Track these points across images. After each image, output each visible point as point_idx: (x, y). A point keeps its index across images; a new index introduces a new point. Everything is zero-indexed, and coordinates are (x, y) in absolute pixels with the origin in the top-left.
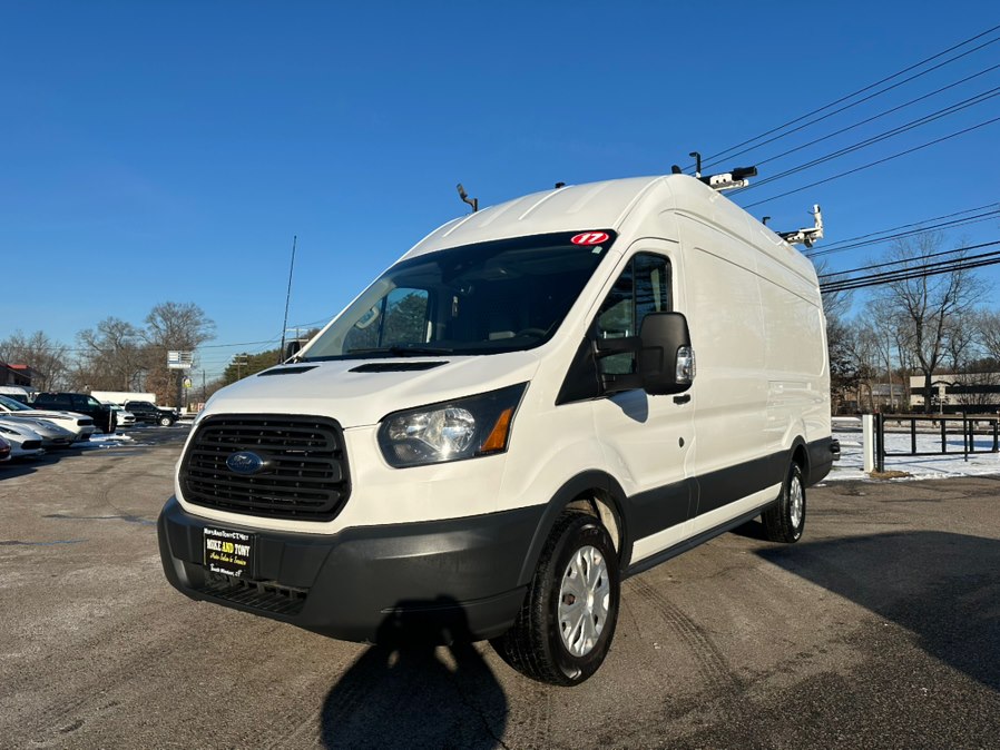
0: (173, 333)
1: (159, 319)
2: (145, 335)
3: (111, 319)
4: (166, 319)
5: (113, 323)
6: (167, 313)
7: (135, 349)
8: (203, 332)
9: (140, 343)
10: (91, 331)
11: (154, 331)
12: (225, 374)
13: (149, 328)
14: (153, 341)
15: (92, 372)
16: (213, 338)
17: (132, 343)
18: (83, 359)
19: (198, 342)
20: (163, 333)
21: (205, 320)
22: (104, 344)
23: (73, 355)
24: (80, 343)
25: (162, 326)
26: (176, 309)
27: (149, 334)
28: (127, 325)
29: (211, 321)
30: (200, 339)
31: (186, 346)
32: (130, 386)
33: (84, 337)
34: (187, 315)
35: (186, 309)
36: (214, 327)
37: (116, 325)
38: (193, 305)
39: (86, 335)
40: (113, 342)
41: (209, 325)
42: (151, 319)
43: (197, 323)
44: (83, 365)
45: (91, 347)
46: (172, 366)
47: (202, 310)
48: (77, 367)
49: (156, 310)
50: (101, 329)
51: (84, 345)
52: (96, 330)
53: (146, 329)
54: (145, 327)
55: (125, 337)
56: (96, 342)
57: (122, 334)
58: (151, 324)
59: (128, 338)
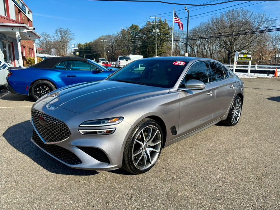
1: (58, 33)
4: (61, 33)
5: (45, 34)
6: (60, 31)
8: (71, 37)
9: (53, 40)
14: (57, 40)
16: (74, 39)
17: (50, 40)
20: (60, 37)
21: (71, 33)
25: (60, 35)
26: (63, 30)
27: (55, 38)
29: (73, 34)
30: (71, 39)
34: (66, 32)
35: (65, 30)
36: (74, 36)
38: (68, 29)
40: (45, 40)
41: (73, 35)
42: (56, 33)
43: (69, 34)
47: (70, 30)
49: (57, 30)
54: (54, 35)
57: (47, 38)
58: (56, 35)
59: (49, 38)
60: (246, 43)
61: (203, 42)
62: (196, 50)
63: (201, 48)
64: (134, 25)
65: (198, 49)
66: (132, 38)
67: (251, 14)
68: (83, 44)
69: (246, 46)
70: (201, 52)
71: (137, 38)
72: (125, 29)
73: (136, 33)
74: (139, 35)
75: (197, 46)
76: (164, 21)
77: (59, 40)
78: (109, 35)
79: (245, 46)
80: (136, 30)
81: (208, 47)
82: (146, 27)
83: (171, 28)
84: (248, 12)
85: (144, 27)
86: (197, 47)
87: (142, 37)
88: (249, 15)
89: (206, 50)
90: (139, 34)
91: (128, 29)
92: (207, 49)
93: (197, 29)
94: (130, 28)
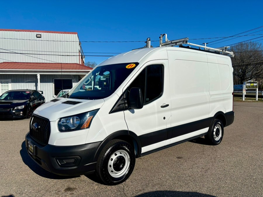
60: (257, 70)
67: (259, 45)
68: (106, 75)
69: (258, 73)
79: (256, 74)
84: (256, 44)
88: (258, 46)
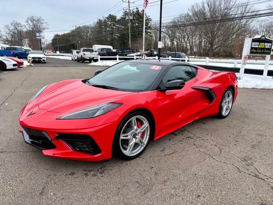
0: (35, 27)
1: (30, 22)
2: (26, 27)
3: (14, 21)
4: (32, 22)
5: (15, 23)
6: (32, 20)
7: (23, 32)
8: (45, 26)
9: (25, 30)
10: (8, 25)
11: (29, 25)
12: (52, 41)
13: (27, 25)
14: (29, 29)
15: (10, 40)
16: (48, 28)
17: (22, 30)
18: (7, 35)
19: (43, 30)
20: (31, 26)
21: (44, 22)
22: (13, 30)
23: (4, 34)
24: (5, 29)
25: (31, 24)
26: (35, 18)
27: (27, 27)
28: (19, 23)
29: (46, 23)
31: (40, 31)
32: (23, 44)
33: (6, 27)
34: (38, 20)
35: (38, 18)
36: (48, 25)
37: (16, 23)
38: (40, 17)
39: (7, 27)
40: (16, 29)
41: (46, 24)
42: (27, 21)
43: (42, 23)
44: (7, 37)
45: (9, 31)
46: (37, 38)
47: (43, 19)
48: (6, 37)
49: (28, 18)
50: (11, 25)
51: (7, 30)
52: (10, 25)
53: (26, 25)
55: (20, 28)
56: (10, 29)
57: (18, 27)
58: (27, 23)
59: (21, 28)
61: (183, 35)
62: (175, 43)
63: (181, 40)
64: (111, 14)
65: (177, 41)
66: (110, 29)
70: (181, 44)
71: (115, 29)
72: (102, 19)
73: (113, 24)
74: (117, 26)
75: (177, 38)
76: (141, 11)
77: (31, 29)
78: (86, 26)
80: (114, 21)
81: (187, 40)
82: (123, 17)
83: (150, 18)
85: (122, 18)
86: (177, 40)
87: (120, 28)
89: (186, 44)
90: (117, 24)
91: (105, 20)
92: (186, 41)
93: (176, 21)
94: (107, 18)
